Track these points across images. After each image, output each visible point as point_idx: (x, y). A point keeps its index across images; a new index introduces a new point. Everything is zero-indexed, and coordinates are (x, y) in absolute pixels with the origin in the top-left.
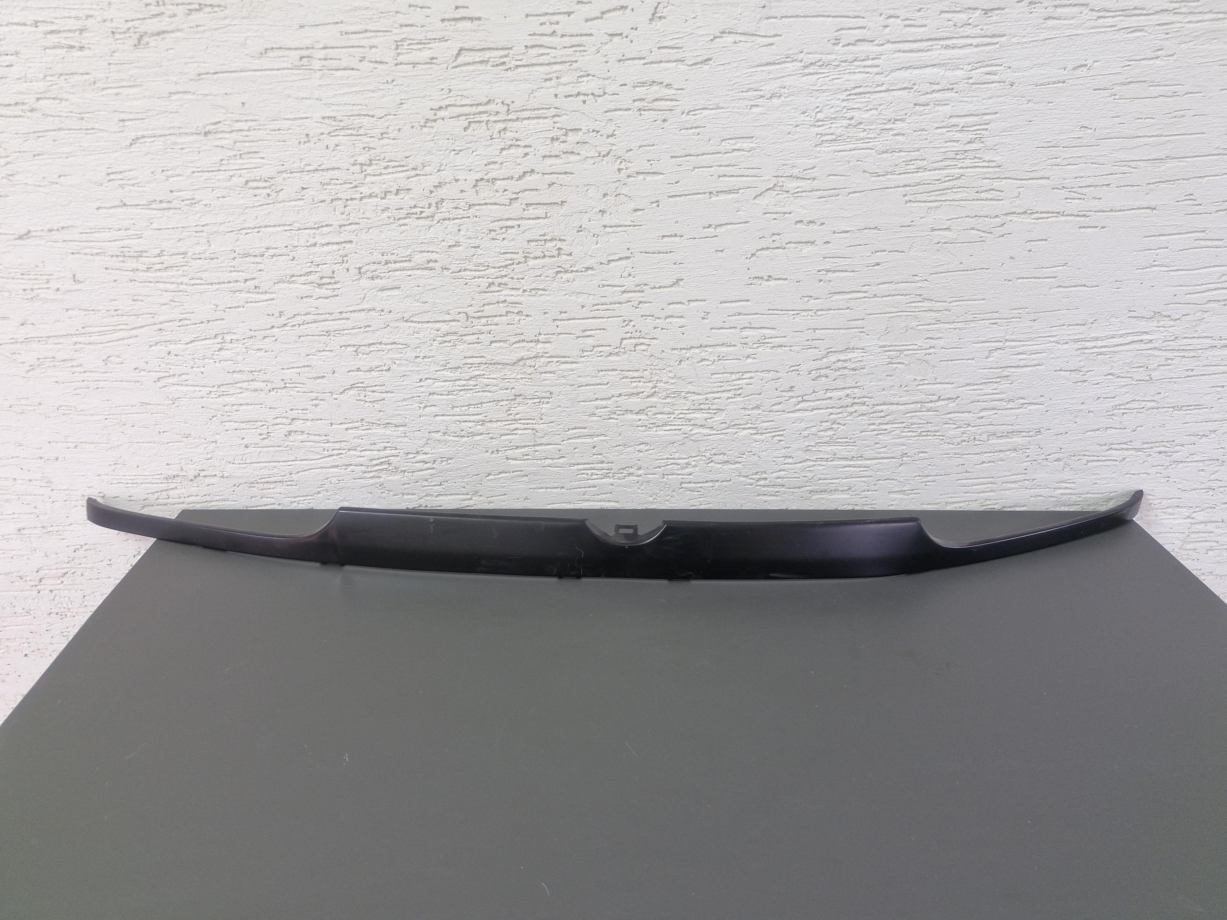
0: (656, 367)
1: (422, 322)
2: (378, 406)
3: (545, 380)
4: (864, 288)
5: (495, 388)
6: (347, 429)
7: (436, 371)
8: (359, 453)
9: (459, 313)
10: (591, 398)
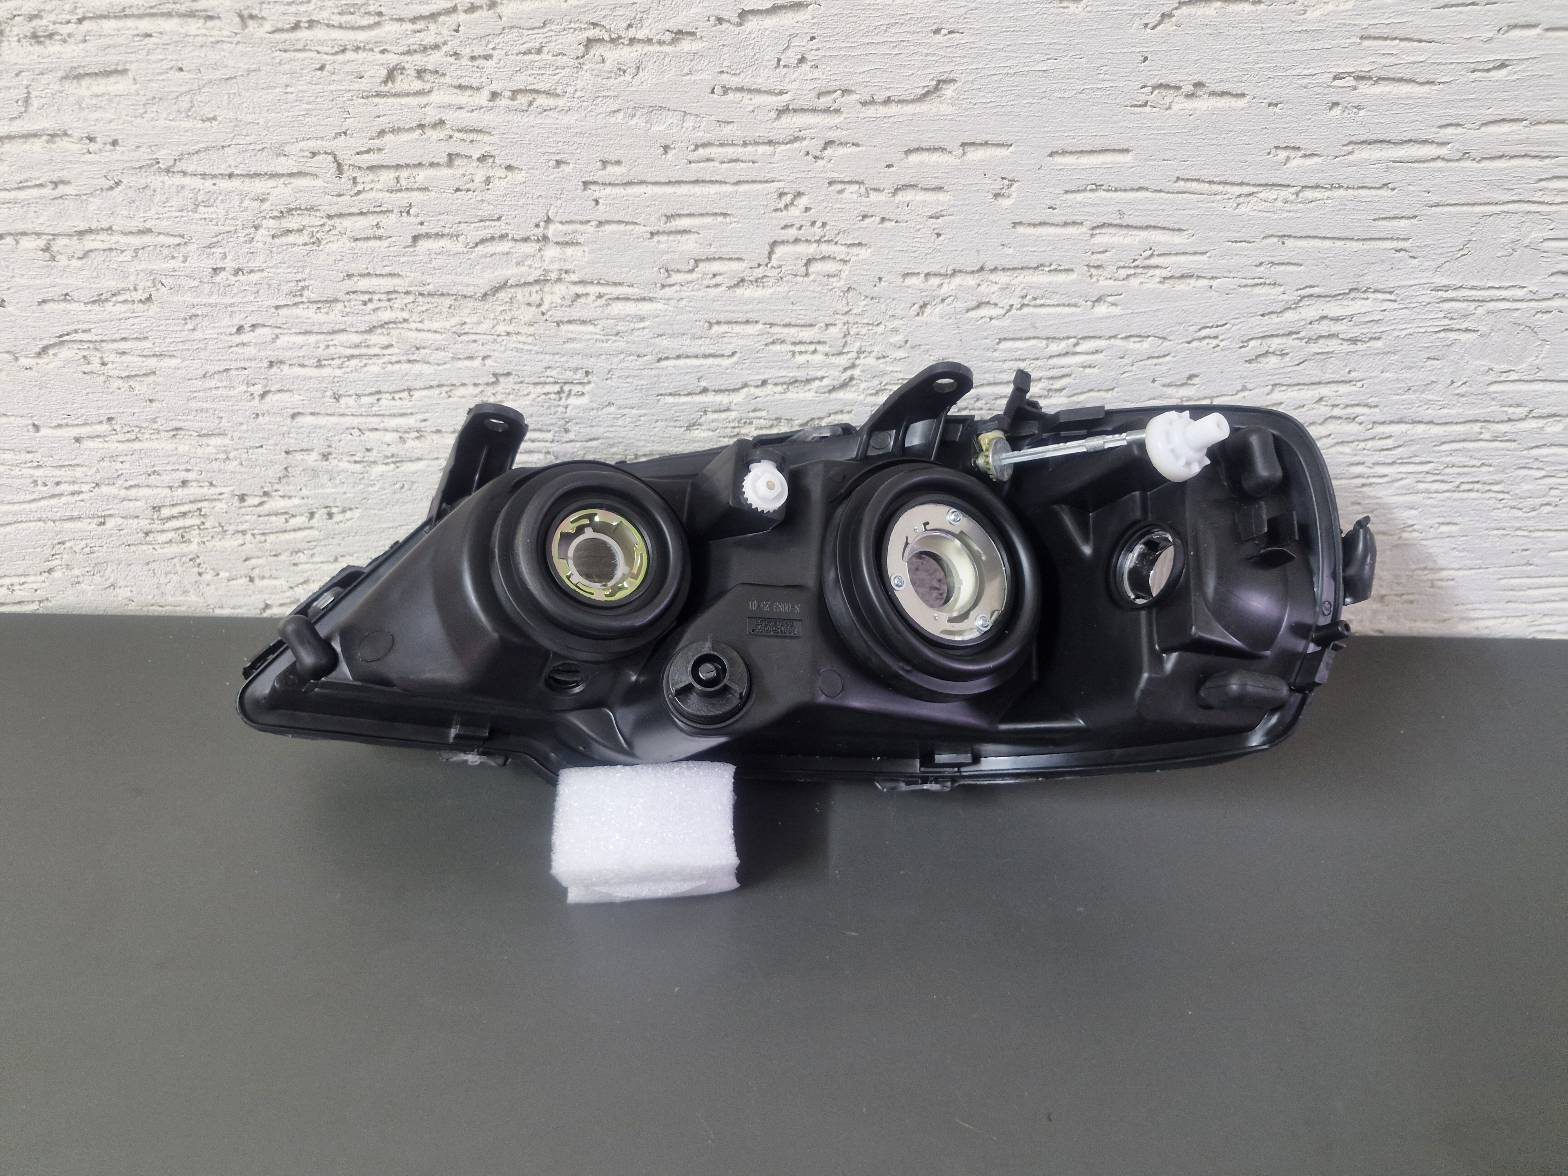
0: (857, 319)
1: (214, 176)
2: (144, 389)
3: (569, 340)
4: (1443, 131)
5: (441, 355)
6: (78, 440)
7: (277, 307)
8: (123, 493)
9: (314, 154)
10: (690, 388)
